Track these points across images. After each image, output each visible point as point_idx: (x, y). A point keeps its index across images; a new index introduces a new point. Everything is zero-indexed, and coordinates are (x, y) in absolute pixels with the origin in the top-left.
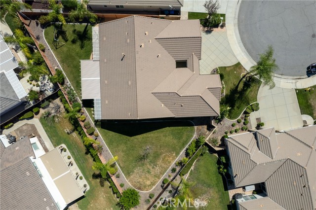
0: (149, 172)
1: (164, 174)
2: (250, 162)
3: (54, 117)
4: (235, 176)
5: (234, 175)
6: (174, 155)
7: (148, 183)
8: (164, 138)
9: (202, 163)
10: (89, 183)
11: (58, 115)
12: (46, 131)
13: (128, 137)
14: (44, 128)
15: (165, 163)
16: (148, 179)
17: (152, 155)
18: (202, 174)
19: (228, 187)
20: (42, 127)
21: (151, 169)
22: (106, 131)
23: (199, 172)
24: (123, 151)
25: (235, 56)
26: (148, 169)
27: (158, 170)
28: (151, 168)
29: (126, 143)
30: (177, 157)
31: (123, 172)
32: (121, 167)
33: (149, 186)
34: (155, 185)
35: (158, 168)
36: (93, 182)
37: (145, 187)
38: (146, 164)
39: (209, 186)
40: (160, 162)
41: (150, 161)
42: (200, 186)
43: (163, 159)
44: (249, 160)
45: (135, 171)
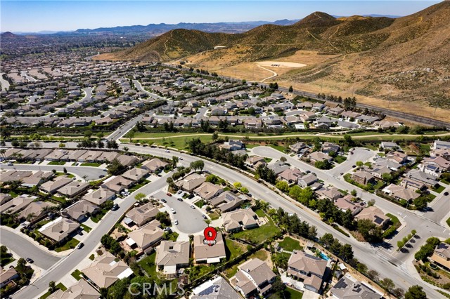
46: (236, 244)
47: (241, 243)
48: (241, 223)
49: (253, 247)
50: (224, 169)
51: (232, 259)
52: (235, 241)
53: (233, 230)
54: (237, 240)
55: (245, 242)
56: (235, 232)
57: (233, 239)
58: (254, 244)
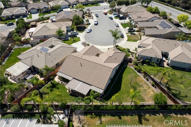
0: (145, 90)
7: (152, 93)
8: (128, 78)
11: (83, 123)
16: (150, 92)
17: (135, 85)
19: (162, 66)
26: (143, 89)
34: (154, 91)
35: (144, 86)
38: (140, 89)
40: (141, 84)
41: (139, 87)
43: (140, 82)
45: (142, 96)
46: (138, 81)
47: (150, 83)
48: (165, 55)
49: (170, 102)
50: (176, 12)
51: (113, 102)
52: (141, 76)
53: (147, 58)
54: (146, 74)
55: (156, 84)
56: (149, 64)
57: (139, 71)
58: (175, 97)
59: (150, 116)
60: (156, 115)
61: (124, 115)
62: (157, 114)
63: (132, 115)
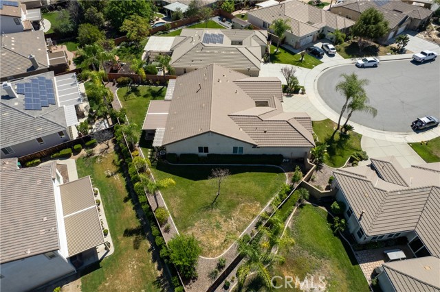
0: (218, 227)
1: (242, 231)
2: (374, 191)
3: (96, 157)
4: (360, 219)
5: (358, 217)
6: (258, 205)
7: (217, 243)
8: (243, 184)
9: (303, 218)
10: (116, 243)
11: (103, 156)
12: (78, 172)
13: (191, 181)
14: (77, 168)
15: (245, 216)
16: (217, 237)
17: (225, 204)
18: (306, 234)
19: (357, 258)
20: (76, 168)
21: (223, 223)
22: (162, 172)
23: (302, 232)
24: (181, 197)
25: (322, 114)
26: (218, 222)
27: (232, 224)
28: (222, 221)
29: (187, 187)
30: (262, 207)
31: (176, 225)
32: (173, 217)
33: (217, 248)
34: (227, 247)
35: (233, 221)
36: (122, 242)
37: (210, 250)
38: (215, 216)
39: (322, 256)
40: (236, 214)
41: (222, 212)
42: (306, 254)
43: (241, 210)
44: (373, 189)
45: (196, 224)
46: (244, 206)
59: (149, 251)
60: (154, 261)
61: (134, 204)
62: (159, 263)
63: (140, 216)
